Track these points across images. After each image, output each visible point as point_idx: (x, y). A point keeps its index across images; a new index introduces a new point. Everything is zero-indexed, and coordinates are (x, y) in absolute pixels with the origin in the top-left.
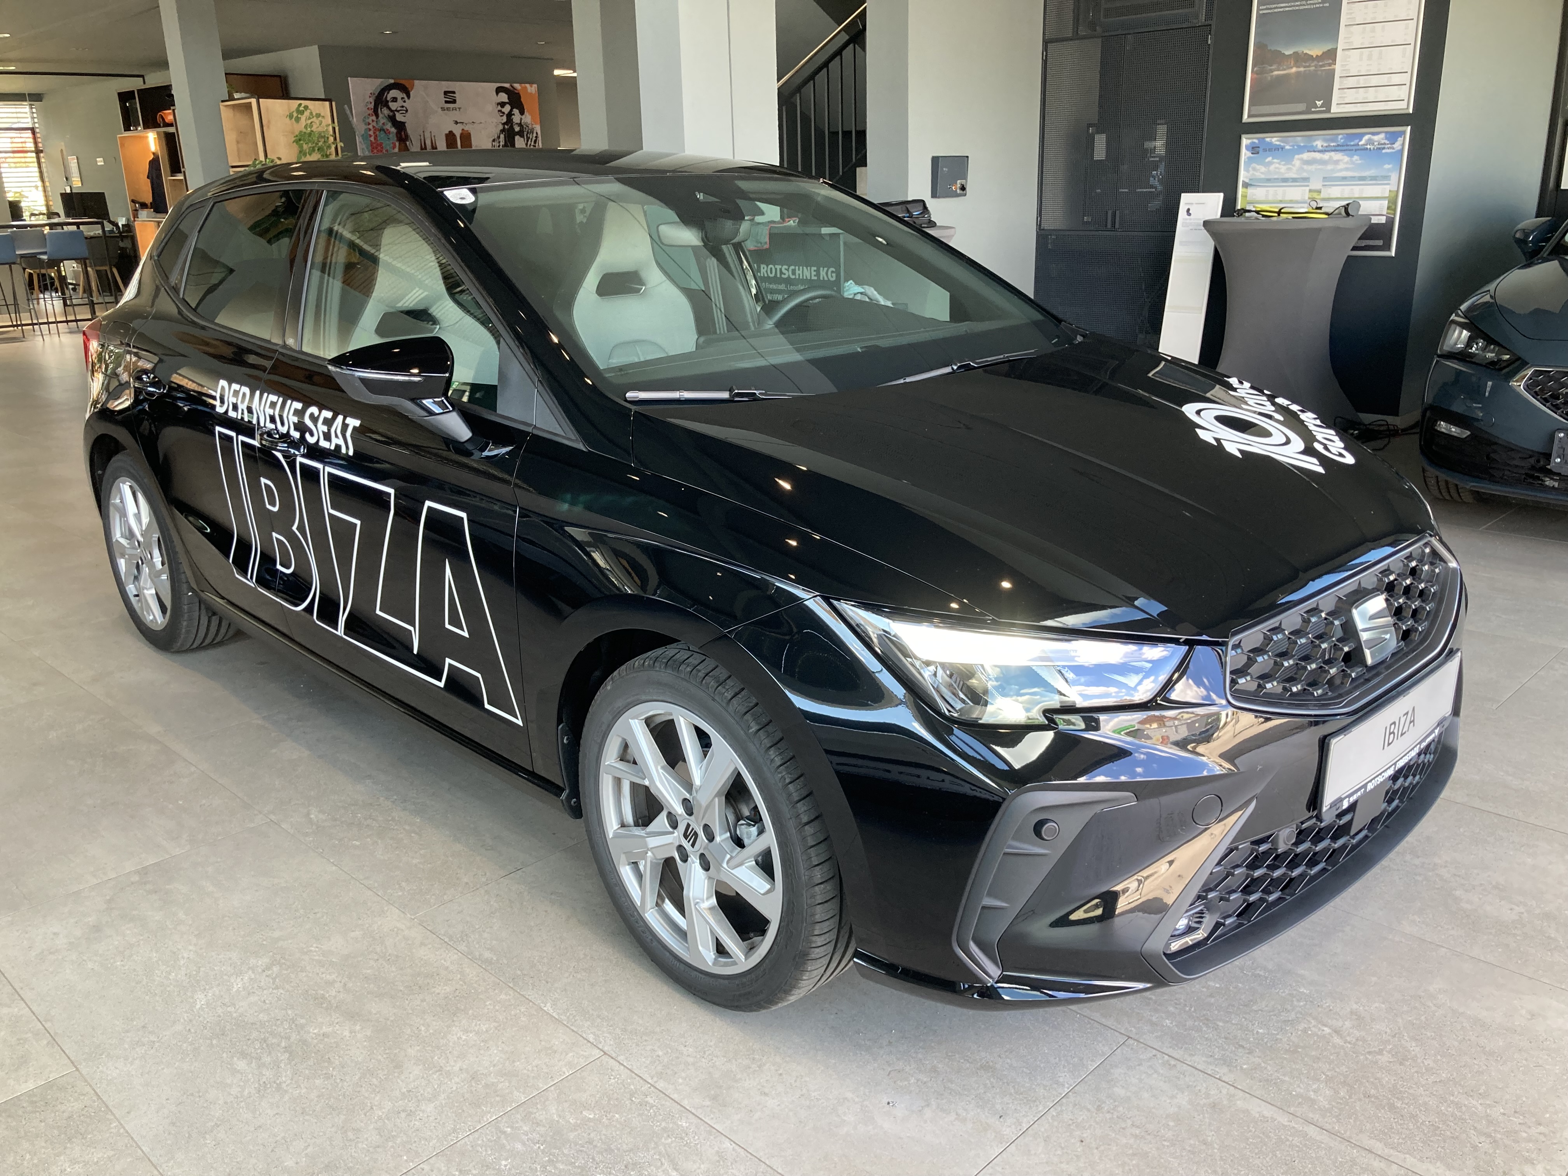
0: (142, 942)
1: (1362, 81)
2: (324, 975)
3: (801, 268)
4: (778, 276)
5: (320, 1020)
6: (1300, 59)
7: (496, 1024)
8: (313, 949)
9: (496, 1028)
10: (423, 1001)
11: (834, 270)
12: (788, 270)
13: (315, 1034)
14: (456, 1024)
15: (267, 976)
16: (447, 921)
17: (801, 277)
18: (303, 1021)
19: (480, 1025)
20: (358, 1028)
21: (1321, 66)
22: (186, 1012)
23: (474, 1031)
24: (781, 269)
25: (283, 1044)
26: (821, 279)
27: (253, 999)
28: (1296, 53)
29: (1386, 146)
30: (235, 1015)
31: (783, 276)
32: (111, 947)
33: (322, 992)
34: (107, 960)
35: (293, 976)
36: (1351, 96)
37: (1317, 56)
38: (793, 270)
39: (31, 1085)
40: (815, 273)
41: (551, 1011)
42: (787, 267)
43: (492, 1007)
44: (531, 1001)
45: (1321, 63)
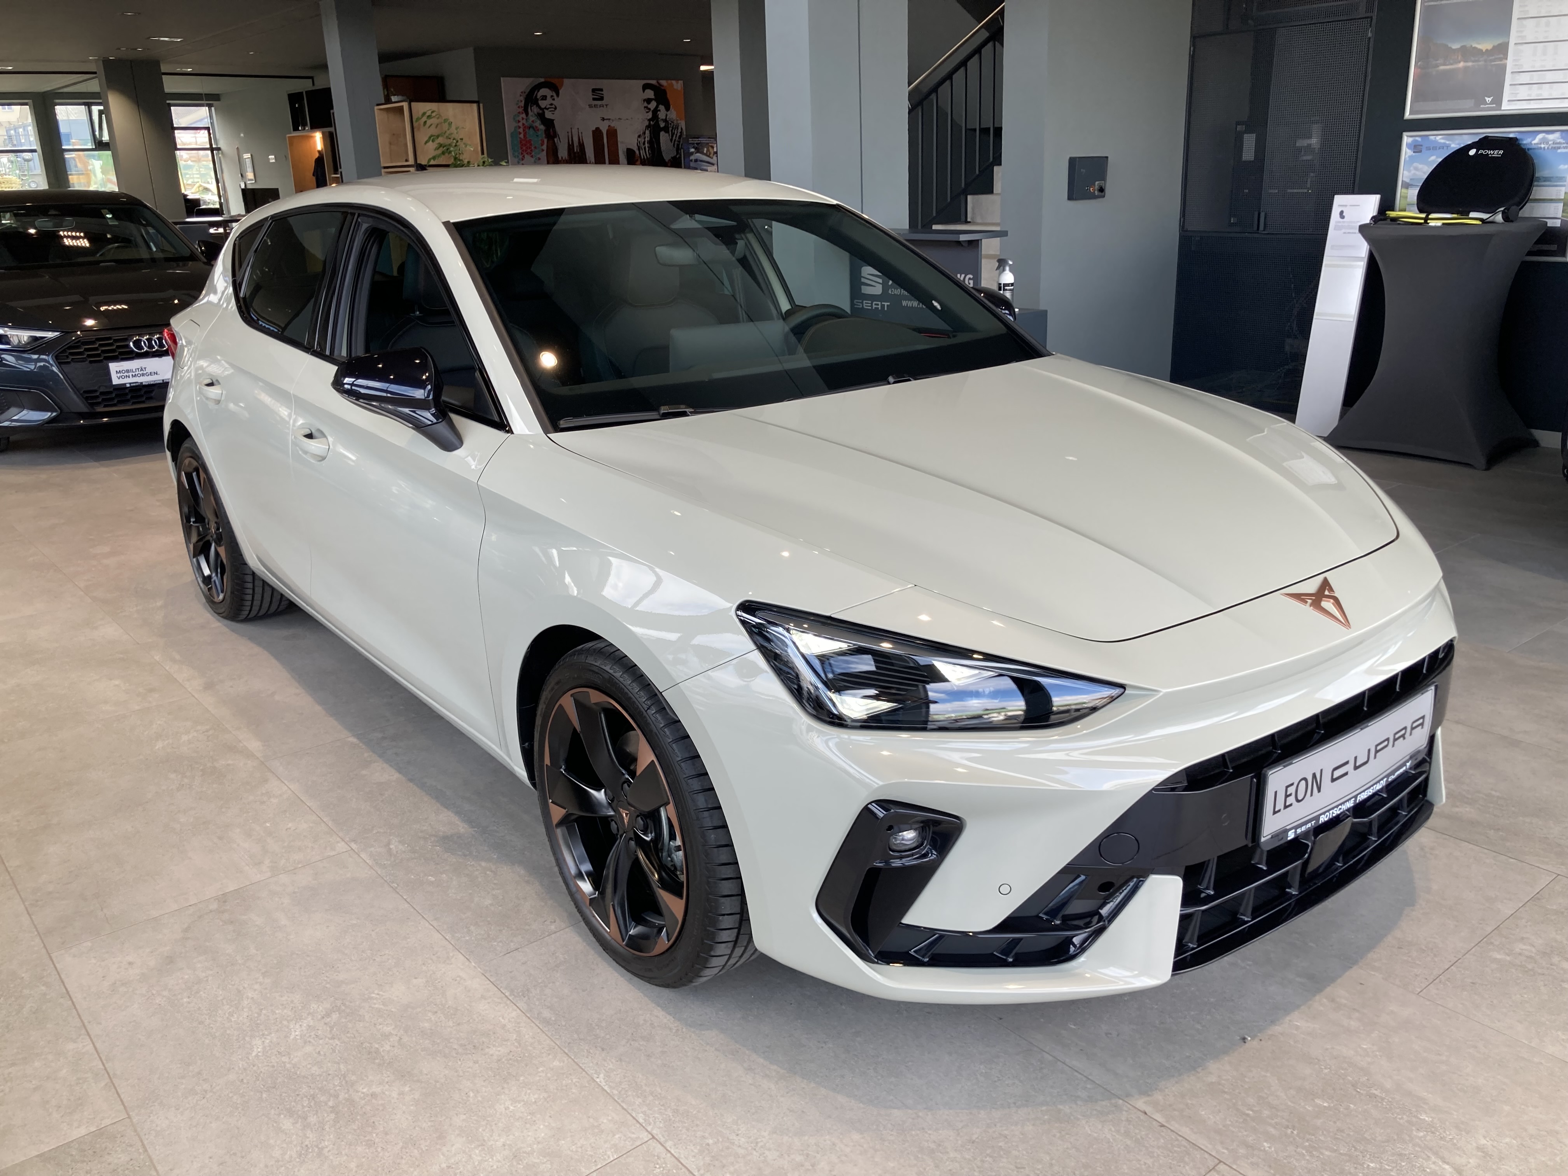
0: (210, 978)
1: (1536, 77)
2: (381, 1026)
5: (370, 1077)
6: (1467, 53)
7: (546, 1095)
8: (373, 995)
9: (546, 1099)
10: (476, 1062)
13: (363, 1093)
14: (507, 1091)
15: (325, 1024)
16: (511, 972)
18: (354, 1078)
19: (529, 1095)
20: (407, 1089)
21: (1491, 61)
22: (241, 1059)
23: (523, 1101)
25: (330, 1104)
27: (308, 1049)
28: (1463, 47)
29: (1562, 146)
30: (288, 1066)
32: (180, 981)
33: (377, 1046)
34: (175, 995)
35: (350, 1025)
36: (1523, 92)
37: (1487, 50)
39: (83, 1131)
41: (603, 1084)
43: (544, 1075)
44: (584, 1070)
45: (1491, 58)
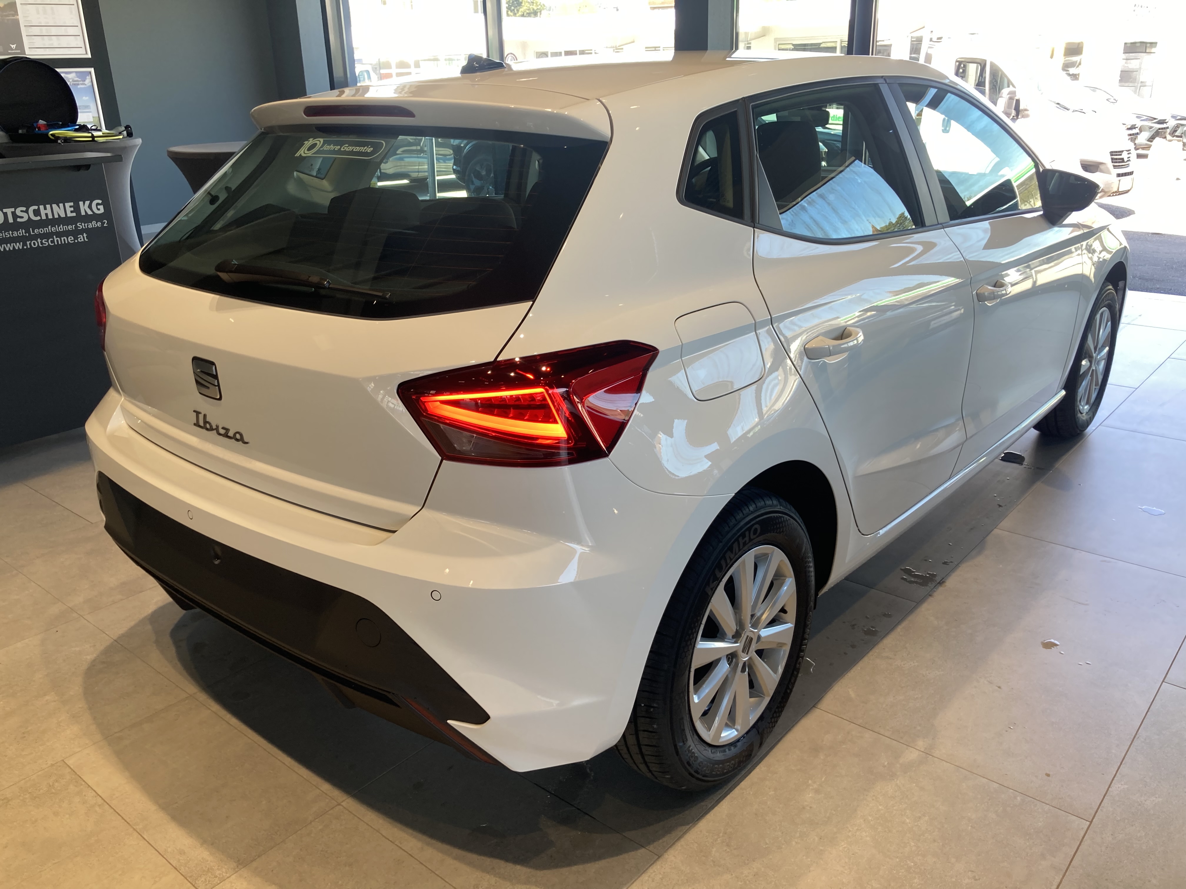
1: (44, 31)
3: (48, 206)
4: (11, 220)
11: (100, 202)
12: (27, 212)
17: (50, 217)
21: (6, 16)
24: (14, 214)
26: (83, 213)
29: (80, 83)
31: (19, 220)
36: (38, 42)
38: (34, 211)
40: (72, 209)
42: (24, 209)
45: (4, 14)
